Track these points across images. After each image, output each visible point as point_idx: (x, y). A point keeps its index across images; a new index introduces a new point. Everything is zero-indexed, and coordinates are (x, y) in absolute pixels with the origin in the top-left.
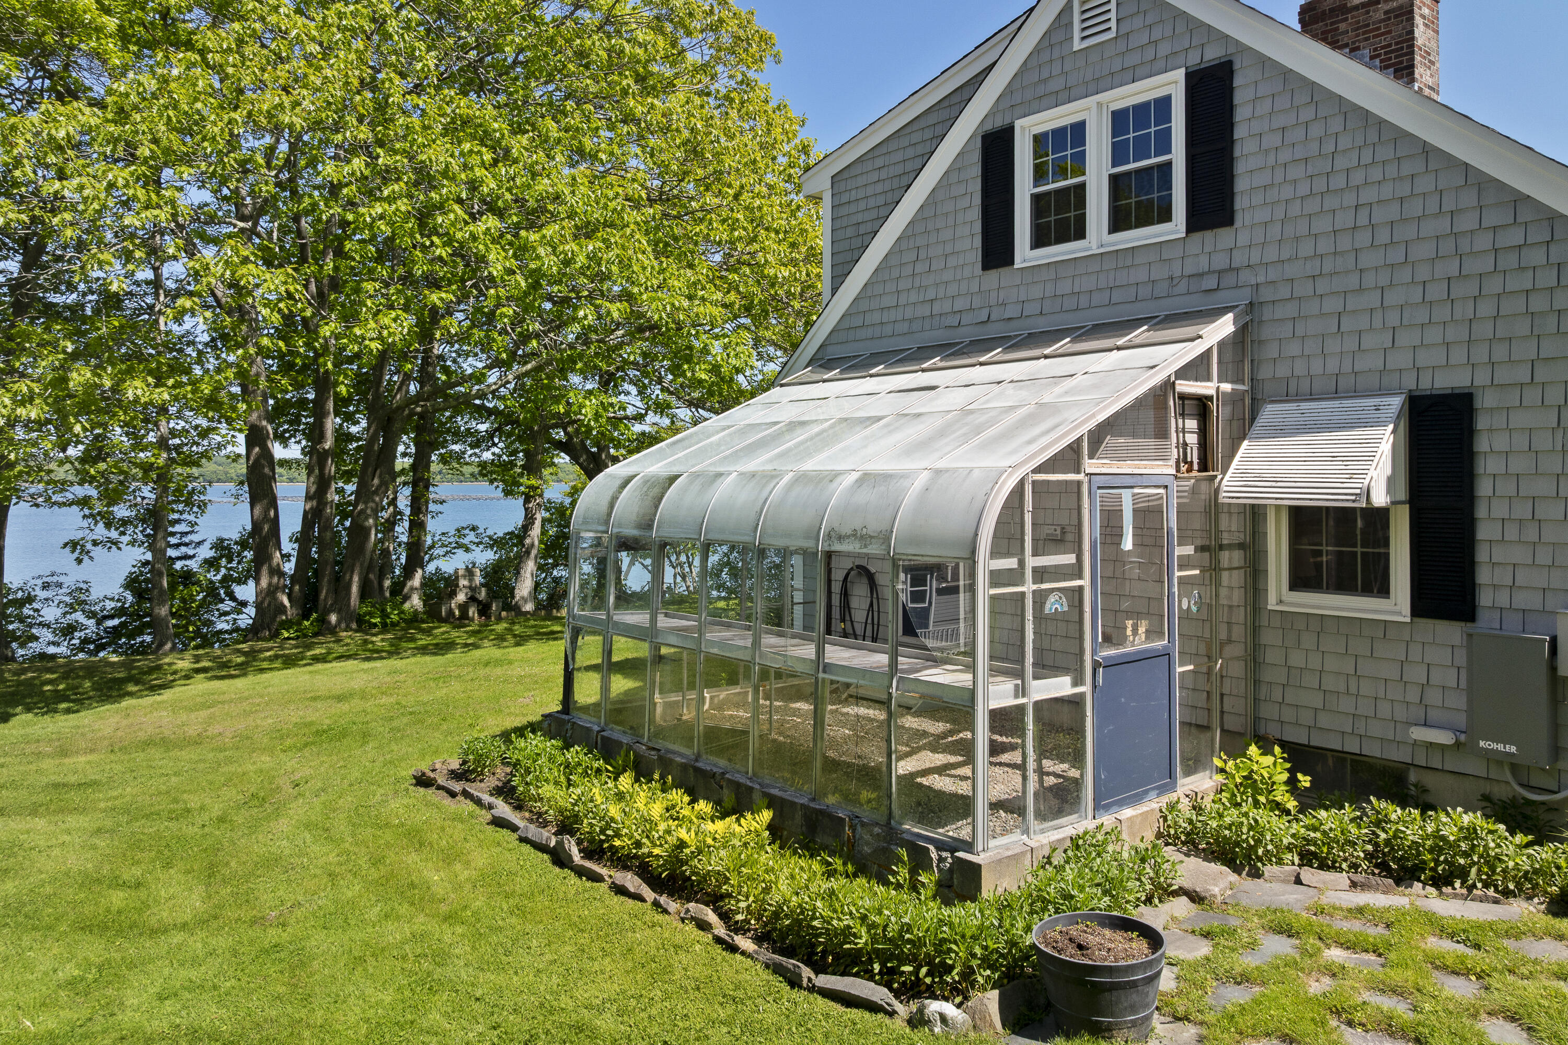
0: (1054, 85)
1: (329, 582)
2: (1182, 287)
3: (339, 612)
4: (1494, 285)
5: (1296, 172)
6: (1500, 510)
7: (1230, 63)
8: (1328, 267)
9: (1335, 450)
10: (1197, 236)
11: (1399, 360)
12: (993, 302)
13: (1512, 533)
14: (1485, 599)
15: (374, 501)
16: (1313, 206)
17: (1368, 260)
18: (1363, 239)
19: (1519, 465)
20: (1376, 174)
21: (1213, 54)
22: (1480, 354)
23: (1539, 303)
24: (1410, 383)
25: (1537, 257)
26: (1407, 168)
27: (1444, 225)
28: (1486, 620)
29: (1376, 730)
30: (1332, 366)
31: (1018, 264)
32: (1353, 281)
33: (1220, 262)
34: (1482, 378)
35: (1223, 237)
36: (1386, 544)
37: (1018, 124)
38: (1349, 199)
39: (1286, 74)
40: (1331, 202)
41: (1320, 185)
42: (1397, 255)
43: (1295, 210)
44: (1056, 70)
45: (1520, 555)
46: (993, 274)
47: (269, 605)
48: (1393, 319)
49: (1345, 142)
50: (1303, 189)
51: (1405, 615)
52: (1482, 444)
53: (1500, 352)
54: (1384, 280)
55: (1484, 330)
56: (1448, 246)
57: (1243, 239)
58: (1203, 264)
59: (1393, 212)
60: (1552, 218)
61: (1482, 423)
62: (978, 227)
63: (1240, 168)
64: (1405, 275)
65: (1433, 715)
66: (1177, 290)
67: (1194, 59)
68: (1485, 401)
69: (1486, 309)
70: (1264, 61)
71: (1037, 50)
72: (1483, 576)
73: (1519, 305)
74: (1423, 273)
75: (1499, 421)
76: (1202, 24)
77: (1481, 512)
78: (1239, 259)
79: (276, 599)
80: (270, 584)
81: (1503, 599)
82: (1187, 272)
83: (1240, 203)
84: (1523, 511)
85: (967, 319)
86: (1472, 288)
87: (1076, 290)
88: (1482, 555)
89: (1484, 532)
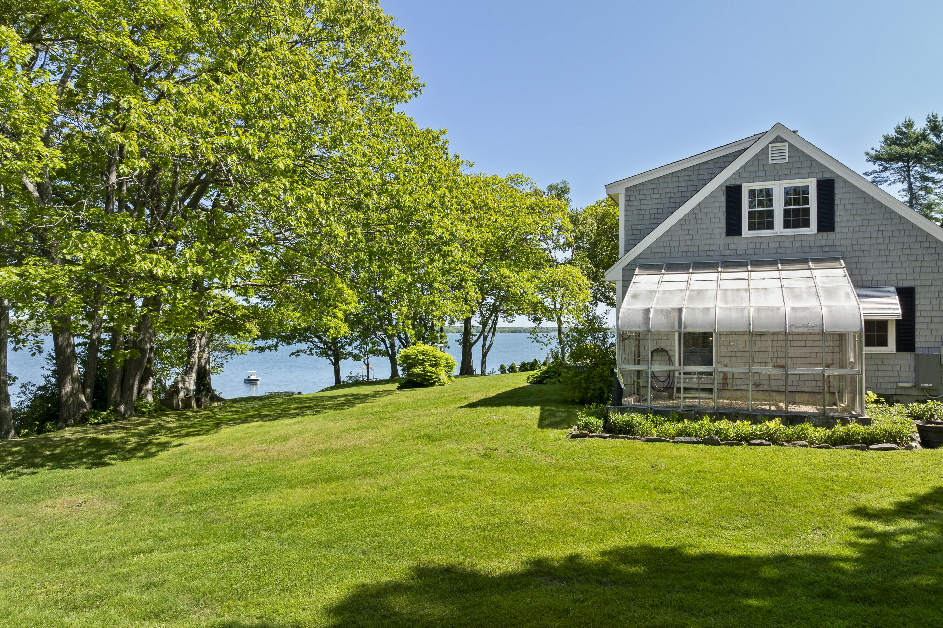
0: (759, 174)
1: (118, 386)
2: (815, 249)
3: (126, 404)
4: (921, 258)
5: (858, 218)
6: (922, 320)
7: (833, 180)
8: (868, 248)
9: (884, 303)
10: (821, 234)
11: (892, 277)
12: (731, 248)
13: (925, 327)
14: (917, 345)
15: (149, 333)
16: (863, 229)
17: (882, 247)
18: (880, 241)
19: (928, 308)
20: (885, 222)
21: (826, 176)
22: (916, 277)
23: (933, 264)
24: (895, 283)
25: (933, 251)
26: (894, 222)
27: (906, 239)
28: (918, 351)
29: (884, 386)
30: (870, 278)
31: (743, 235)
32: (877, 253)
33: (829, 243)
34: (917, 283)
35: (830, 235)
36: (887, 331)
37: (743, 185)
38: (876, 228)
39: (854, 187)
40: (869, 229)
41: (866, 223)
42: (891, 247)
43: (857, 229)
44: (761, 168)
45: (927, 332)
46: (731, 238)
47: (73, 402)
48: (890, 265)
49: (874, 211)
50: (860, 223)
51: (894, 351)
52: (917, 302)
53: (922, 277)
54: (887, 253)
55: (917, 270)
56: (907, 246)
57: (838, 236)
58: (823, 243)
59: (890, 234)
60: (937, 241)
61: (917, 296)
62: (724, 220)
63: (837, 214)
64: (894, 252)
65: (902, 379)
66: (812, 251)
67: (820, 176)
68: (918, 290)
69: (918, 264)
70: (845, 181)
71: (752, 160)
72: (917, 339)
73: (928, 264)
74: (899, 252)
75: (922, 295)
76: (822, 165)
77: (917, 321)
78: (836, 242)
79: (78, 398)
80: (73, 389)
81: (923, 345)
82: (817, 245)
83: (836, 225)
84: (928, 320)
85: (717, 253)
86: (914, 258)
87: (770, 247)
88: (917, 333)
89: (917, 326)
